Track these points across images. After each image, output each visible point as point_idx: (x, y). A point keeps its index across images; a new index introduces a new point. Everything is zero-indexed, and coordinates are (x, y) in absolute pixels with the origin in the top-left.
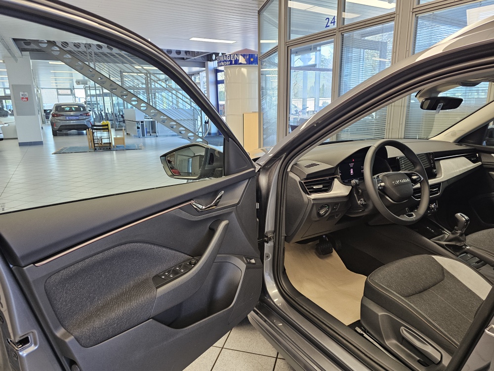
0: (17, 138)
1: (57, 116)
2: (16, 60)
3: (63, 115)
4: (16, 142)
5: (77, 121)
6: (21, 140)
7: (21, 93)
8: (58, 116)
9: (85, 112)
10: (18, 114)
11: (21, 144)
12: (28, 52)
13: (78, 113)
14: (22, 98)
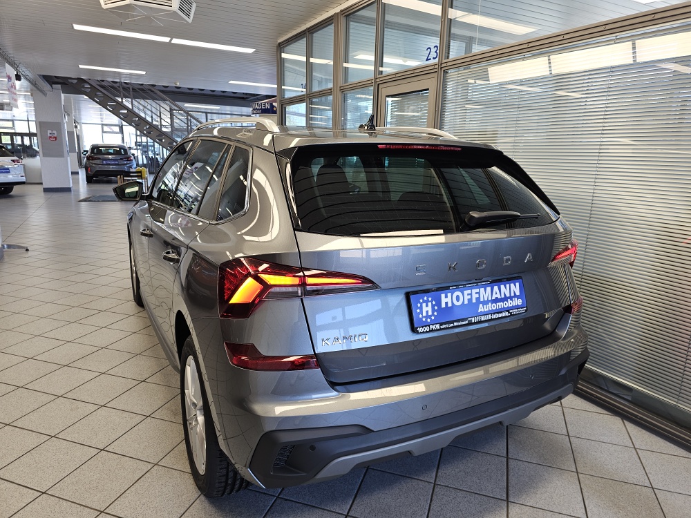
0: (42, 184)
1: (92, 160)
2: (45, 94)
3: (99, 159)
4: (40, 188)
5: (117, 167)
6: (46, 185)
7: (49, 132)
8: (94, 159)
9: (126, 156)
10: (45, 155)
11: (46, 190)
12: (59, 86)
13: (118, 157)
14: (50, 137)
